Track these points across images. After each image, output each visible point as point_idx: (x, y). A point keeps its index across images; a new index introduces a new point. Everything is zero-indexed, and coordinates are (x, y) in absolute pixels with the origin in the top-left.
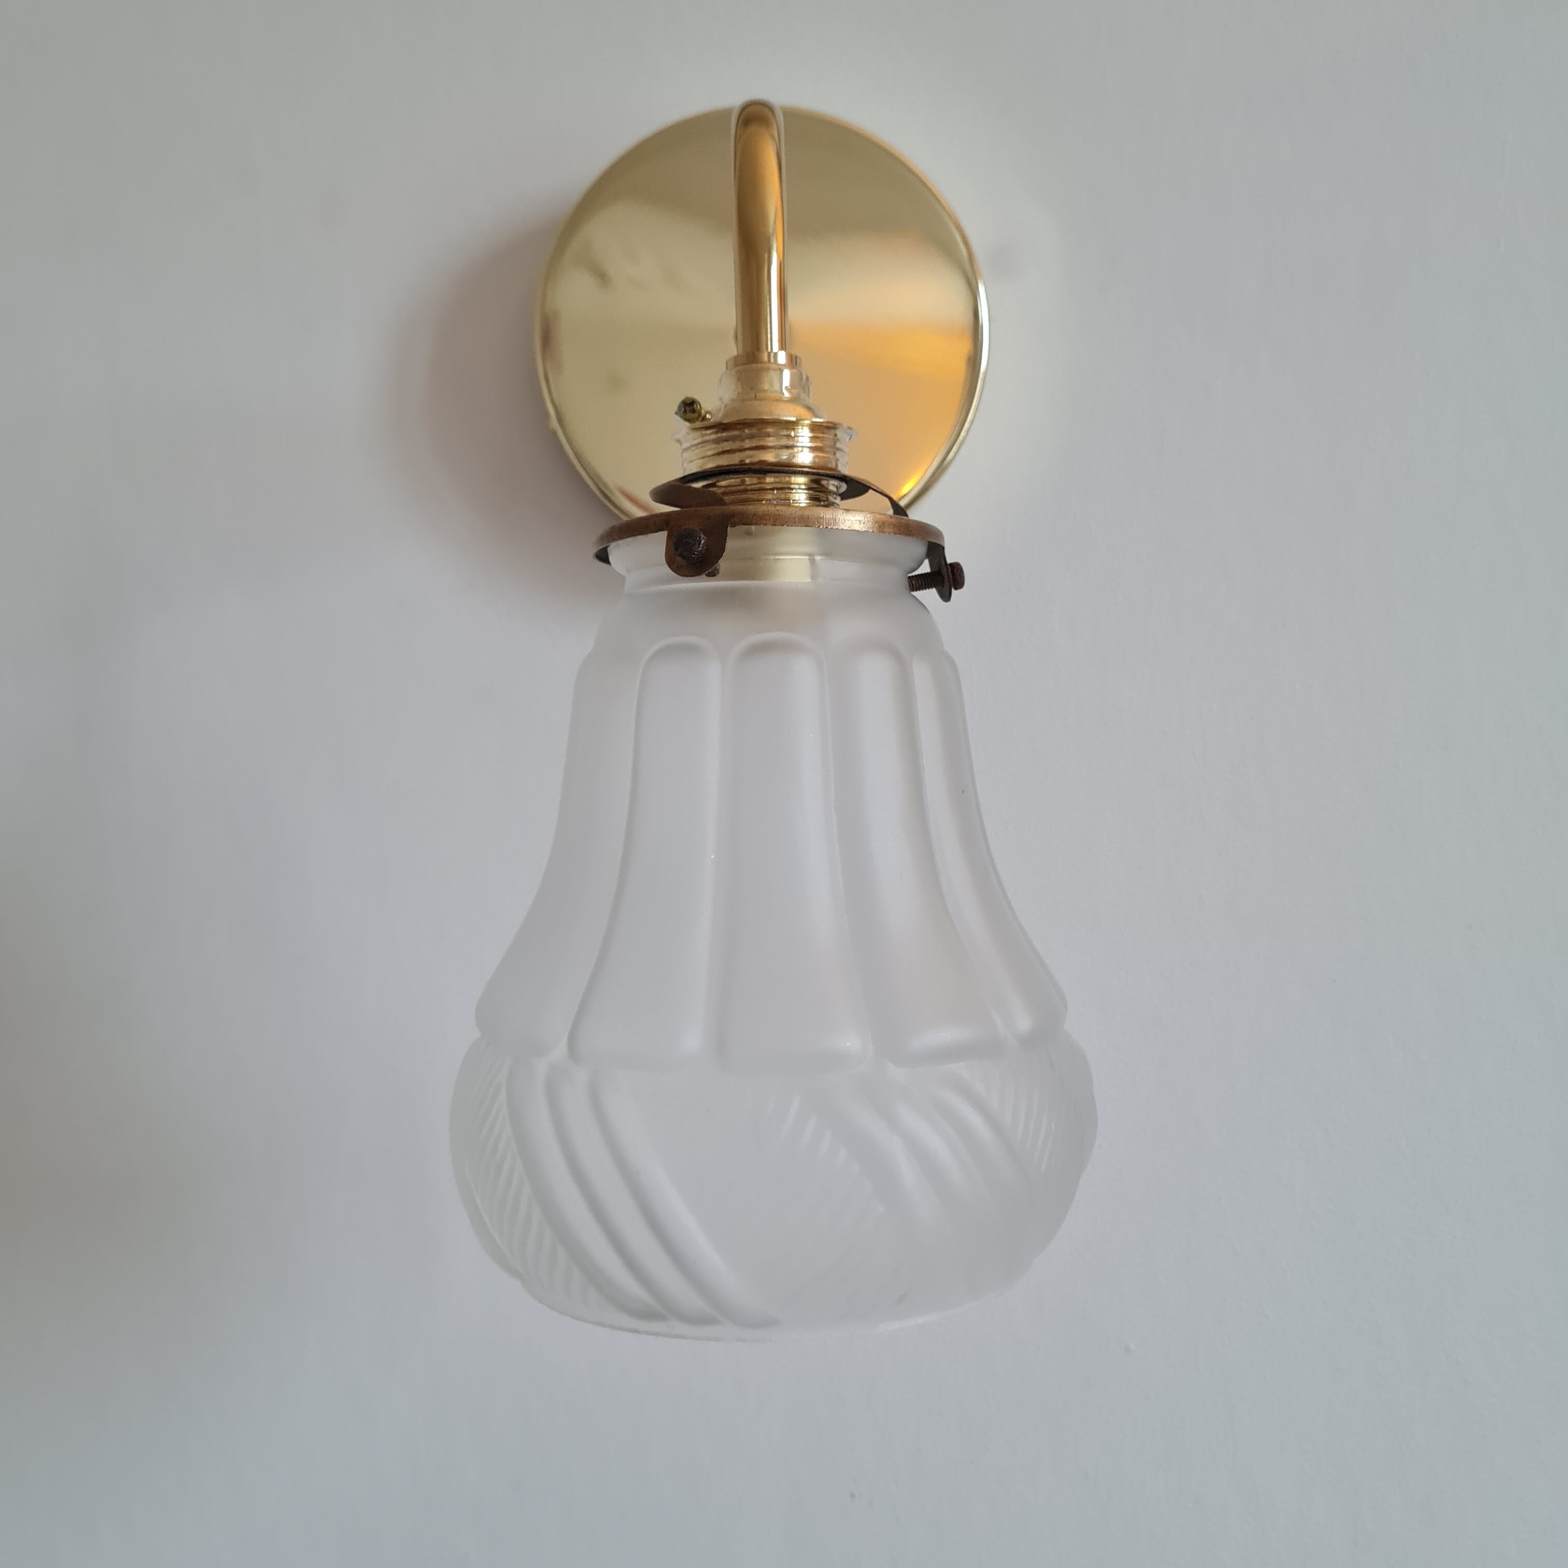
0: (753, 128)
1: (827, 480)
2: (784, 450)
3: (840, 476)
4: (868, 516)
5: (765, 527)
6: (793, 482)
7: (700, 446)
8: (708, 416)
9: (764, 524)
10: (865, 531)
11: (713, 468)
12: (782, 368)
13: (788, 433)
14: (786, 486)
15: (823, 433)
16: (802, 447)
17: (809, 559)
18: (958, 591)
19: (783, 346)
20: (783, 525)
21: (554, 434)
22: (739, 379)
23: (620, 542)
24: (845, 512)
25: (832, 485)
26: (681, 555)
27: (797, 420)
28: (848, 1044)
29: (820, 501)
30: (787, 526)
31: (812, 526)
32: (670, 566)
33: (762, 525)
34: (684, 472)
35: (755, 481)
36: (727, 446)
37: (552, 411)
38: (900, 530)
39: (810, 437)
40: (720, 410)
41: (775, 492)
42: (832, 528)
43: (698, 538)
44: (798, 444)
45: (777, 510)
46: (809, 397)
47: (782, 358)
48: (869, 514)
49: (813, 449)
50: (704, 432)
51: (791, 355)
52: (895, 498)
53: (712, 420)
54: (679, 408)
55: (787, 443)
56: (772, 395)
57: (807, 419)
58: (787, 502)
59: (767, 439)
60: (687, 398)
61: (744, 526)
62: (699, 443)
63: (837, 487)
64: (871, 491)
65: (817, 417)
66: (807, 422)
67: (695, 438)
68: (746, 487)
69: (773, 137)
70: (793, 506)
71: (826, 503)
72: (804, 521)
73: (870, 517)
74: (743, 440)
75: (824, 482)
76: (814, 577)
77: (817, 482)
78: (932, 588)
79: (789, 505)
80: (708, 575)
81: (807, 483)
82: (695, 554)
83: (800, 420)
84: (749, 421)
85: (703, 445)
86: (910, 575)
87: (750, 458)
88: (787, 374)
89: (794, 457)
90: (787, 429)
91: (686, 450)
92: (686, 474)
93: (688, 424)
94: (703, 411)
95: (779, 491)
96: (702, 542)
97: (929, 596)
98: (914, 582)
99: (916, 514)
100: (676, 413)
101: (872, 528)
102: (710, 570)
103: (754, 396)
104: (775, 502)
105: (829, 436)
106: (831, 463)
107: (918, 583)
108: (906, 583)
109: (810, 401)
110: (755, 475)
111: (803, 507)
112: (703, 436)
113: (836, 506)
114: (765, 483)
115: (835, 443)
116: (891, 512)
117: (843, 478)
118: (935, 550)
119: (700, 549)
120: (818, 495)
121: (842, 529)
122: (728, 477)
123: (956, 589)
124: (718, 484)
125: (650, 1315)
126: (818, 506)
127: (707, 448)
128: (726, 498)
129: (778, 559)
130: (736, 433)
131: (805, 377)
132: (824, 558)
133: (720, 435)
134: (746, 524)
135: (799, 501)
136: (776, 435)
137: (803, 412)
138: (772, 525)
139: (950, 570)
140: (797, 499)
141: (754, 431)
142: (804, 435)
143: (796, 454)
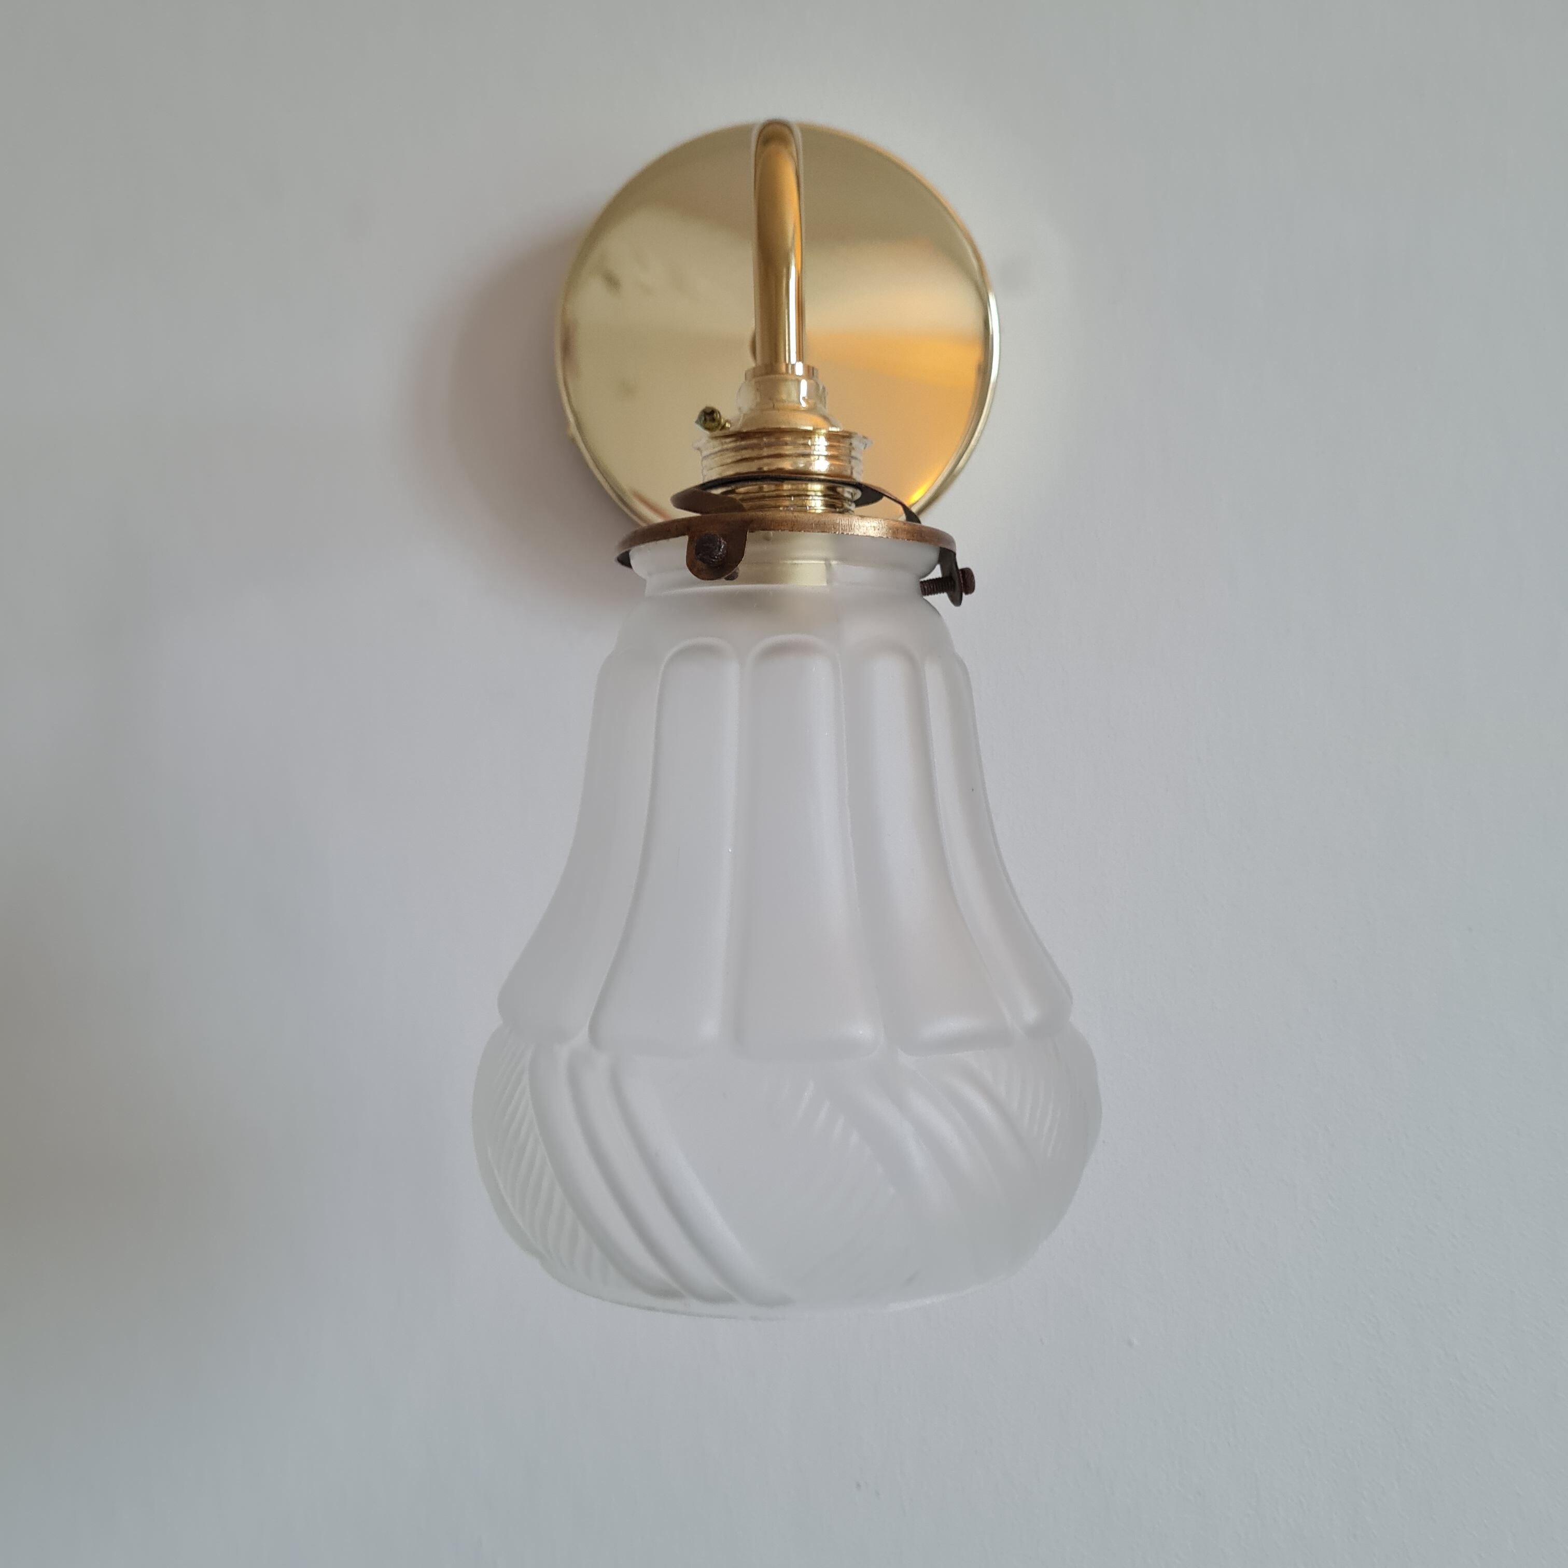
0: (772, 147)
1: (843, 487)
2: (801, 458)
3: (855, 484)
4: (883, 522)
5: (783, 532)
6: (809, 489)
7: (719, 454)
8: (728, 425)
9: (782, 530)
10: (879, 537)
11: (732, 475)
12: (800, 378)
13: (805, 441)
14: (802, 493)
15: (839, 442)
16: (819, 455)
17: (825, 564)
18: (969, 596)
19: (800, 358)
20: (800, 531)
21: (573, 440)
22: (758, 389)
23: (642, 546)
24: (860, 518)
25: (847, 492)
26: (702, 560)
27: (814, 429)
28: (861, 1032)
29: (836, 508)
30: (804, 531)
31: (829, 532)
32: (691, 570)
33: (780, 531)
34: (704, 480)
35: (773, 487)
36: (746, 454)
37: (571, 419)
38: (913, 536)
39: (826, 446)
40: (739, 420)
41: (792, 499)
42: (848, 534)
43: (718, 543)
44: (815, 453)
45: (795, 517)
46: (825, 407)
47: (799, 369)
48: (884, 520)
49: (828, 457)
50: (724, 441)
51: (809, 367)
52: (907, 504)
53: (731, 429)
54: (700, 418)
55: (805, 451)
56: (791, 404)
57: (823, 428)
58: (803, 508)
59: (785, 447)
60: (707, 408)
61: (762, 532)
62: (719, 451)
63: (852, 494)
64: (884, 498)
65: (833, 426)
66: (823, 431)
67: (715, 446)
68: (764, 494)
69: (791, 154)
70: (810, 513)
71: (841, 510)
72: (820, 527)
73: (884, 524)
74: (761, 448)
75: (840, 490)
76: (829, 581)
77: (833, 489)
78: (943, 592)
79: (805, 511)
80: (727, 579)
81: (823, 490)
82: (715, 558)
83: (817, 429)
84: (768, 430)
85: (722, 453)
86: (922, 580)
87: (769, 465)
88: (804, 384)
89: (811, 464)
90: (804, 438)
91: (705, 458)
92: (706, 480)
93: (707, 433)
94: (722, 421)
95: (796, 498)
96: (722, 547)
97: (941, 600)
98: (926, 587)
99: (928, 521)
100: (697, 422)
101: (887, 534)
102: (730, 574)
103: (772, 406)
104: (792, 509)
105: (844, 444)
106: (846, 471)
107: (930, 587)
108: (918, 587)
109: (827, 411)
110: (772, 482)
111: (819, 514)
112: (722, 444)
113: (851, 512)
114: (783, 490)
115: (850, 451)
116: (903, 517)
117: (858, 486)
118: (947, 556)
119: (720, 553)
120: (833, 502)
121: (858, 535)
122: (746, 484)
123: (967, 593)
124: (738, 491)
125: (667, 1293)
126: (833, 512)
127: (727, 456)
128: (745, 505)
129: (796, 564)
130: (755, 441)
131: (821, 388)
132: (839, 562)
133: (738, 443)
134: (764, 530)
135: (815, 508)
136: (793, 444)
137: (820, 421)
138: (790, 531)
139: (961, 575)
140: (813, 505)
141: (773, 440)
142: (820, 444)
143: (813, 463)
